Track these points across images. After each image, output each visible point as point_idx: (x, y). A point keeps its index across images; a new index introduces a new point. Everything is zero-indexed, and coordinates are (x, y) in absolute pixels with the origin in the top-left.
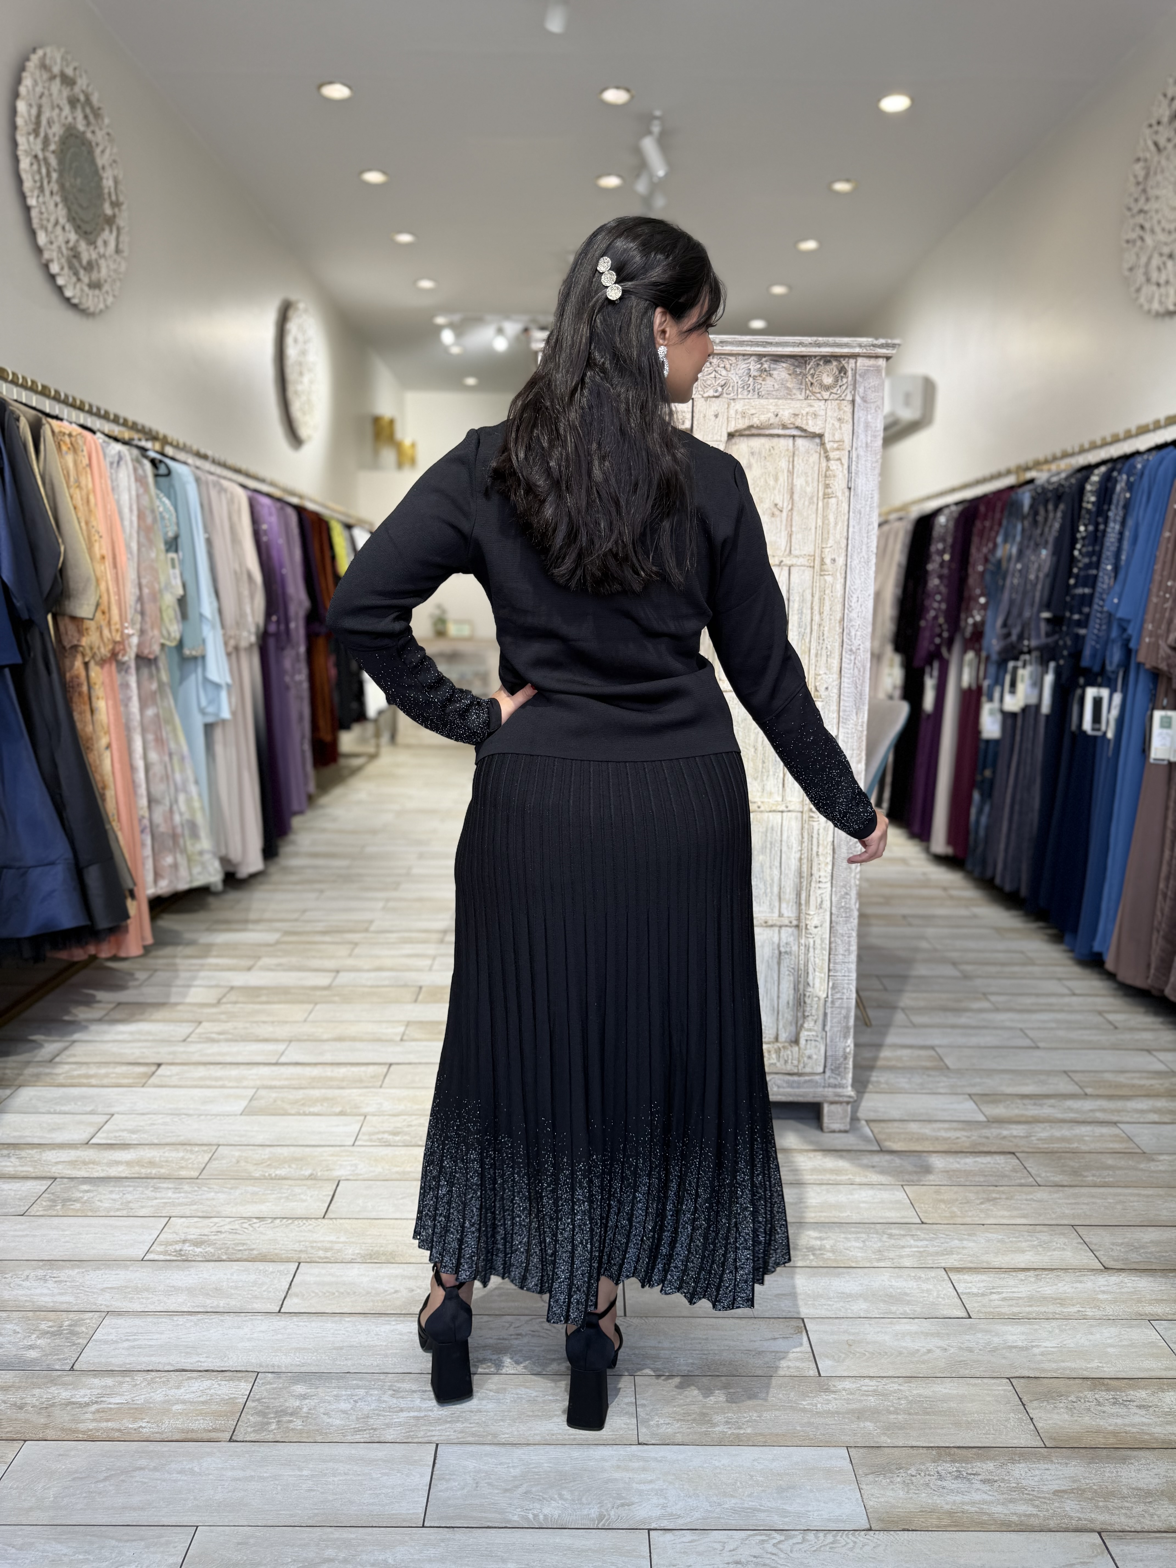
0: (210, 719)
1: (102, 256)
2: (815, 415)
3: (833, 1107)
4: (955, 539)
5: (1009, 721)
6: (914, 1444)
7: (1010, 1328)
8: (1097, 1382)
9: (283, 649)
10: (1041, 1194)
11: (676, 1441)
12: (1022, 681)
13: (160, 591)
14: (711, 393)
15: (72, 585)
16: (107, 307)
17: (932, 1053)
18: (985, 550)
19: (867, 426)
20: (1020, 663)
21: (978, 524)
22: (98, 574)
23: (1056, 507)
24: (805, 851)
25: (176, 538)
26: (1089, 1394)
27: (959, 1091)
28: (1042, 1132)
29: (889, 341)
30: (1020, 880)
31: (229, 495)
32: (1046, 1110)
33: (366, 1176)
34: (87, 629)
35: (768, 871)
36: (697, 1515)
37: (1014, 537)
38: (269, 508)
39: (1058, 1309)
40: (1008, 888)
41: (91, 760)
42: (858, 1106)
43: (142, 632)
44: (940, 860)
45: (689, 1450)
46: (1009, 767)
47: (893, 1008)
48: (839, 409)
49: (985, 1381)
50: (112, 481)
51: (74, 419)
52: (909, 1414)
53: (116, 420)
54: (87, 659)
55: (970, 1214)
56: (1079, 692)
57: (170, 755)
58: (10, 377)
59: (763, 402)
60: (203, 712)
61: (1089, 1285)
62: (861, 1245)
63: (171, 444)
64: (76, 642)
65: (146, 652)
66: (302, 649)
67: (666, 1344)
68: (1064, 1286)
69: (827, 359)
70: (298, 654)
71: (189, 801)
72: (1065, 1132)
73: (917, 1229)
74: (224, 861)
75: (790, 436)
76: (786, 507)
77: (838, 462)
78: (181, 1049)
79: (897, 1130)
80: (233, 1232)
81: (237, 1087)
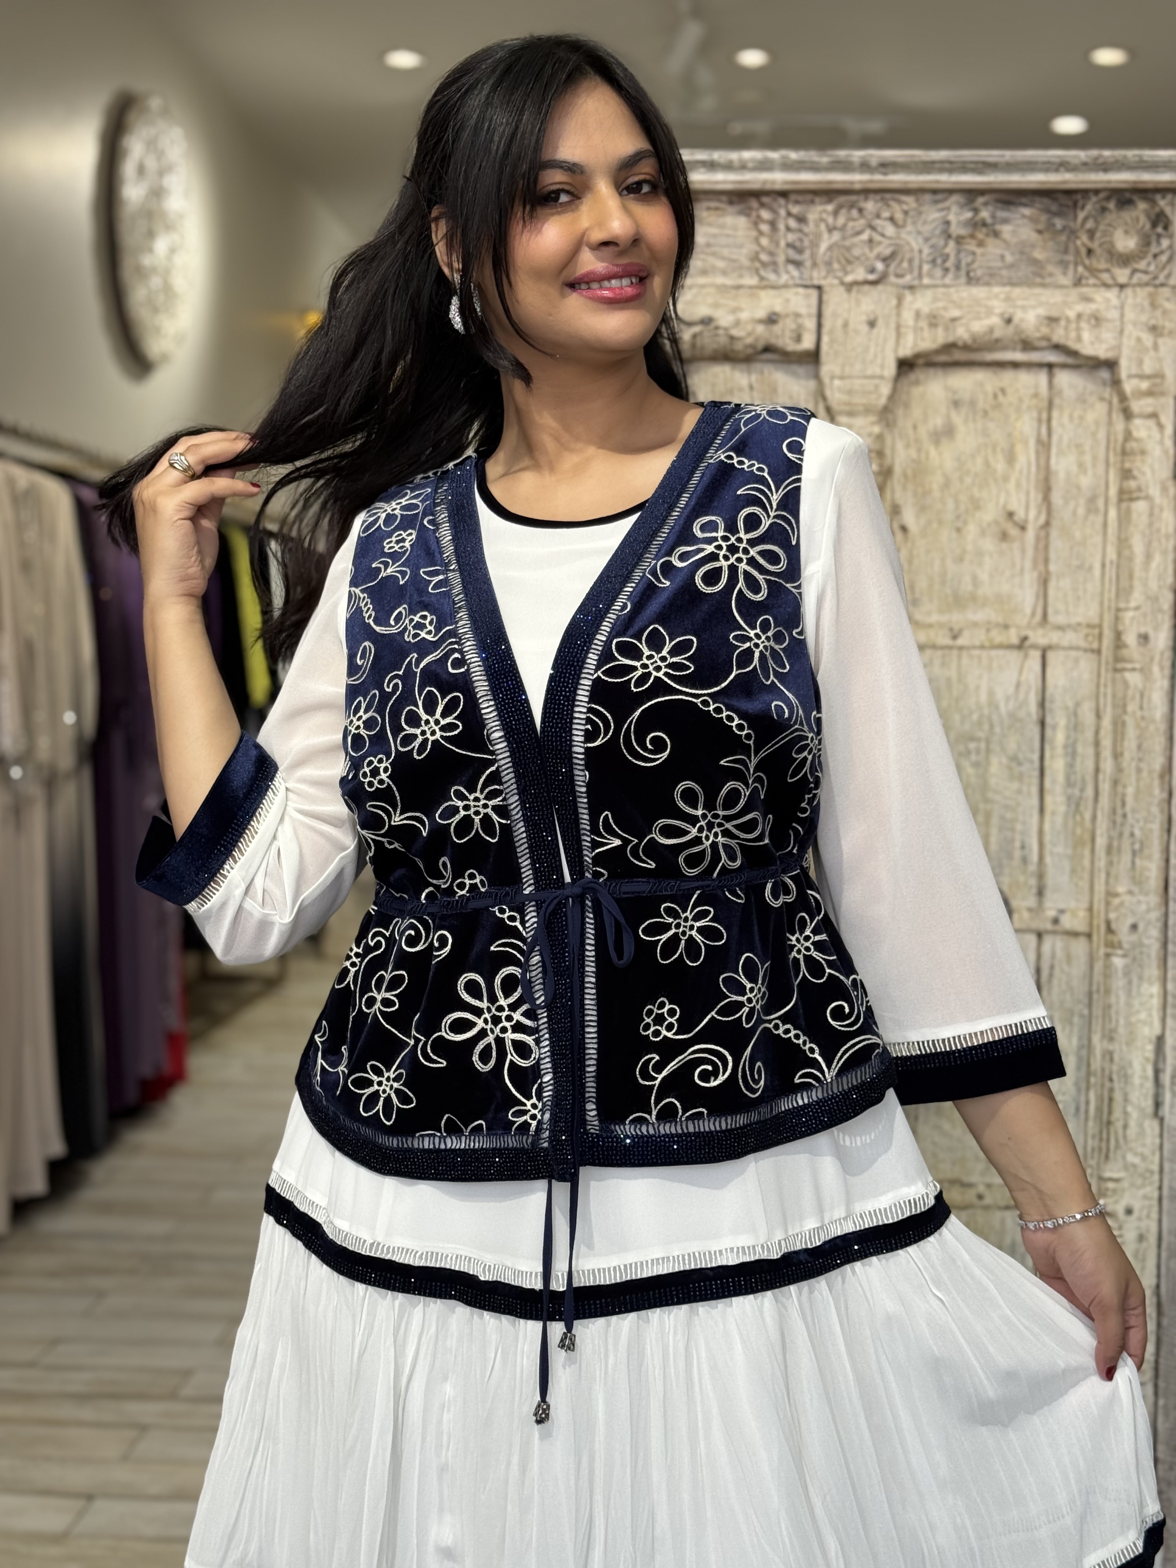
2: (1097, 320)
14: (860, 274)
48: (1154, 305)
59: (979, 292)
69: (1124, 197)
75: (1040, 365)
76: (1034, 517)
77: (1151, 423)
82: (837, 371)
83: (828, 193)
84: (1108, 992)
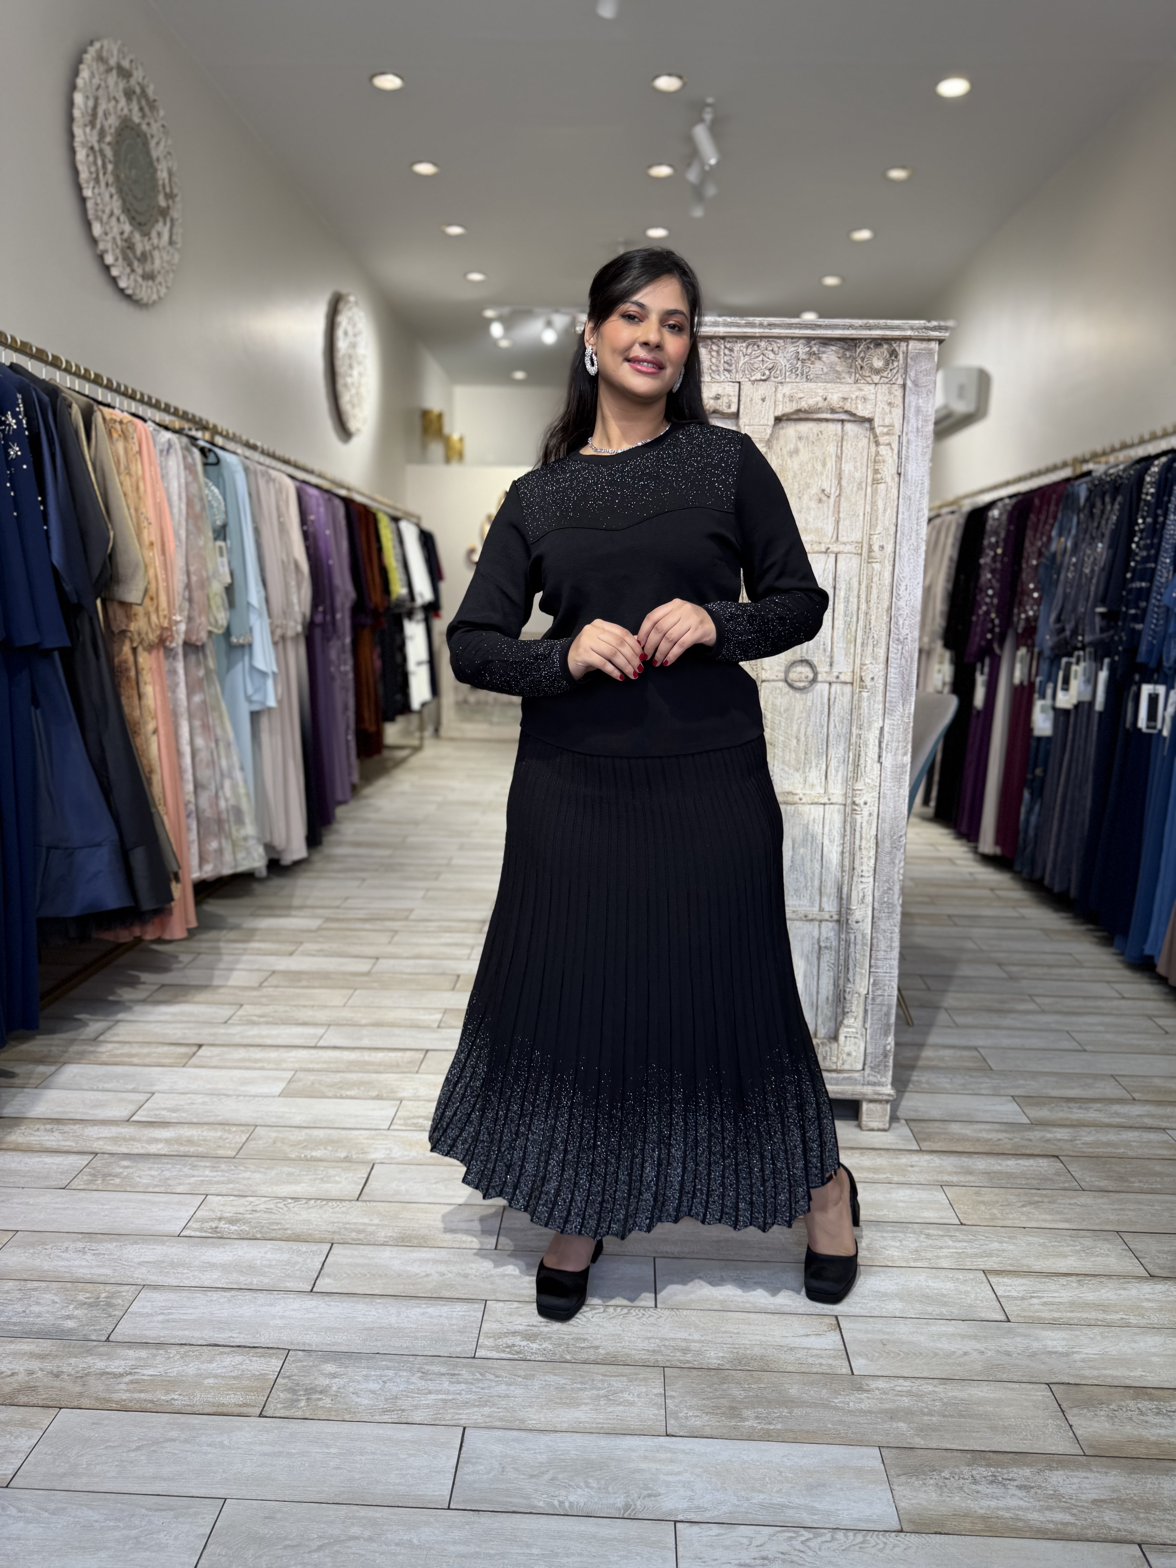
0: (256, 707)
1: (156, 248)
2: (865, 399)
3: (872, 1105)
4: (1008, 532)
5: (1061, 718)
6: (949, 1446)
7: (1049, 1333)
8: (1140, 1391)
9: (329, 640)
10: (1085, 1199)
11: (705, 1434)
12: (1076, 677)
13: (208, 579)
14: (758, 376)
15: (121, 571)
16: (160, 298)
17: (975, 1053)
18: (1039, 544)
19: (918, 411)
20: (1074, 660)
21: (1033, 517)
22: (147, 560)
23: (1113, 500)
24: (847, 845)
25: (224, 526)
26: (1131, 1404)
27: (1002, 1092)
28: (1088, 1137)
29: (942, 324)
30: (1069, 880)
31: (277, 485)
32: (1091, 1114)
33: (400, 1160)
34: (135, 615)
35: (809, 864)
36: (724, 1509)
37: (1070, 531)
38: (317, 498)
39: (1101, 1316)
40: (1056, 889)
41: (138, 744)
42: (898, 1105)
43: (190, 619)
44: (987, 860)
45: (717, 1445)
46: (1061, 765)
47: (936, 1008)
48: (890, 393)
49: (1024, 1385)
50: (162, 469)
51: (126, 408)
52: (944, 1416)
53: (167, 409)
54: (135, 645)
55: (1011, 1216)
56: (1134, 688)
57: (217, 741)
58: (64, 365)
59: (812, 385)
60: (249, 700)
61: (1134, 1292)
62: (898, 1244)
63: (221, 434)
64: (124, 627)
65: (194, 638)
66: (348, 640)
67: (696, 1337)
68: (1108, 1293)
69: (878, 342)
70: (343, 645)
71: (234, 787)
72: (1112, 1136)
73: (957, 1230)
74: (269, 847)
75: (838, 420)
76: (834, 492)
77: (888, 448)
78: (222, 1031)
79: (938, 1130)
80: (268, 1211)
81: (276, 1069)
82: (747, 422)
83: (744, 338)
84: (860, 708)
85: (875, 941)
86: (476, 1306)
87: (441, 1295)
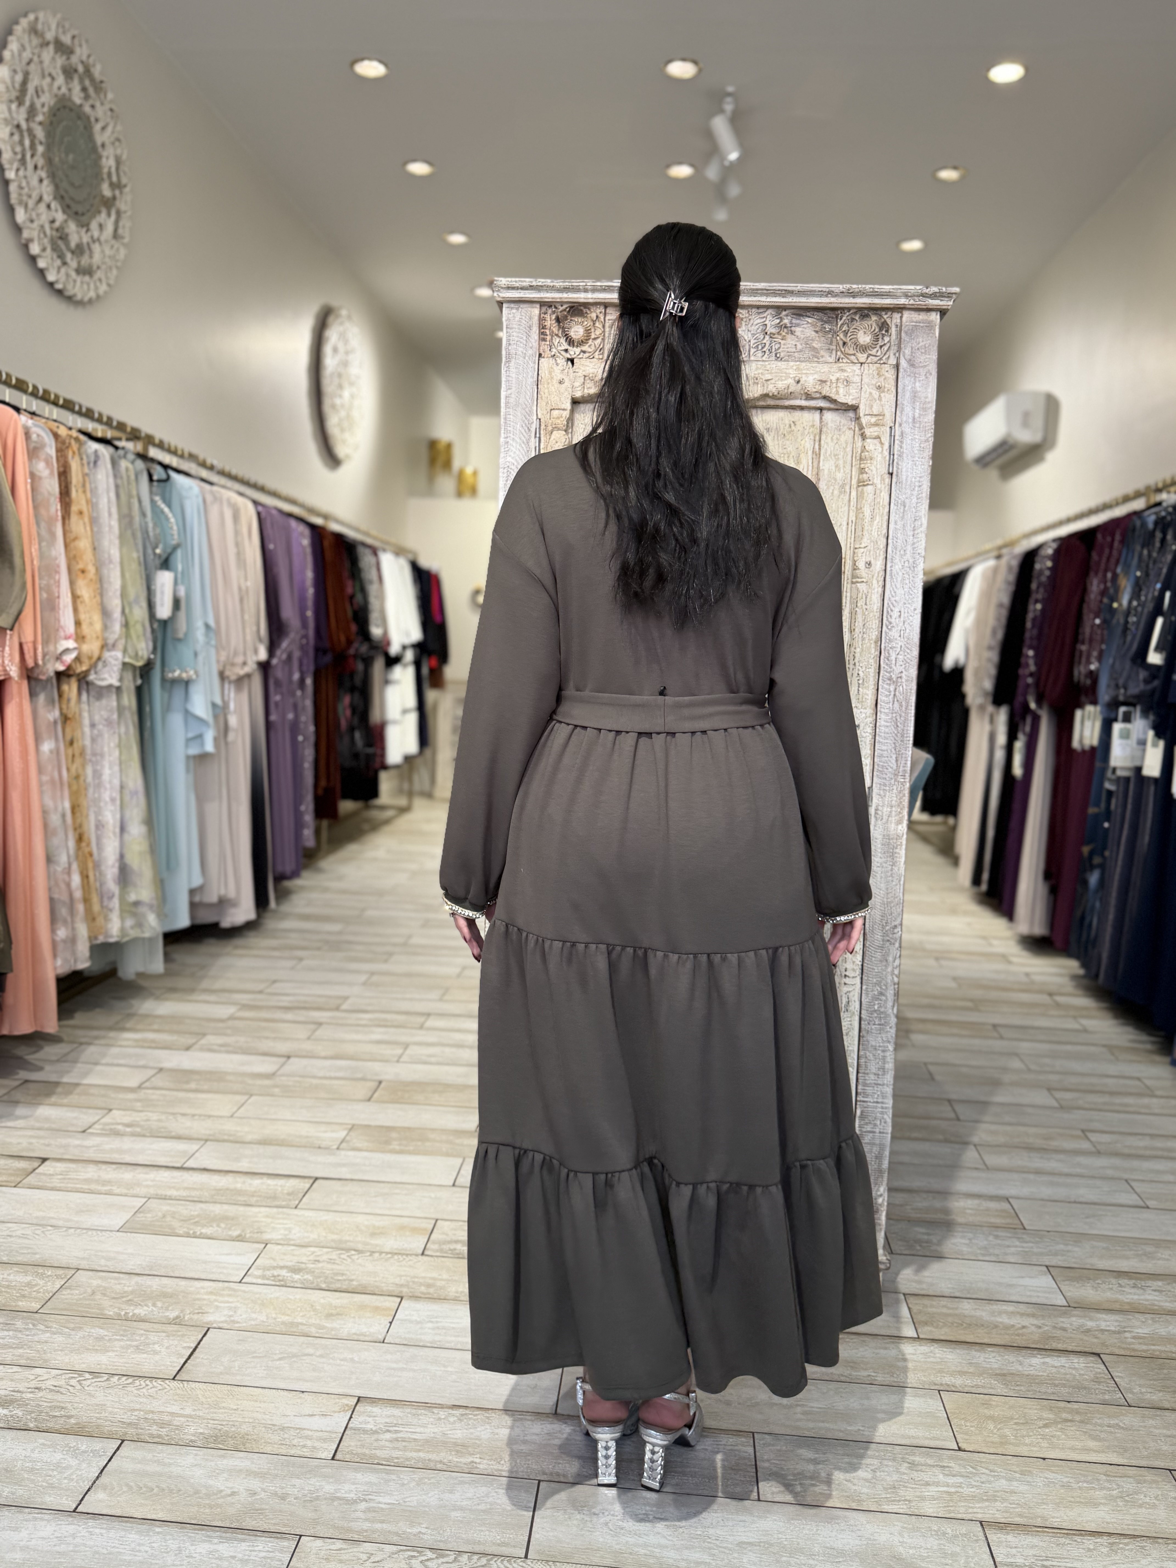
1: (96, 240)
2: (849, 381)
10: (1130, 1419)
16: (99, 296)
17: (1005, 1206)
19: (915, 395)
27: (1034, 1260)
28: (1141, 1327)
32: (1149, 1296)
33: (243, 1325)
47: (964, 1143)
48: (879, 375)
55: (1028, 1441)
59: (782, 365)
62: (870, 1476)
63: (157, 445)
69: (864, 313)
73: (951, 1458)
75: (817, 407)
77: (878, 440)
78: (77, 1142)
79: (945, 1310)
80: (56, 1389)
81: (126, 1195)
85: (862, 1061)
86: (286, 1544)
87: (244, 1525)
